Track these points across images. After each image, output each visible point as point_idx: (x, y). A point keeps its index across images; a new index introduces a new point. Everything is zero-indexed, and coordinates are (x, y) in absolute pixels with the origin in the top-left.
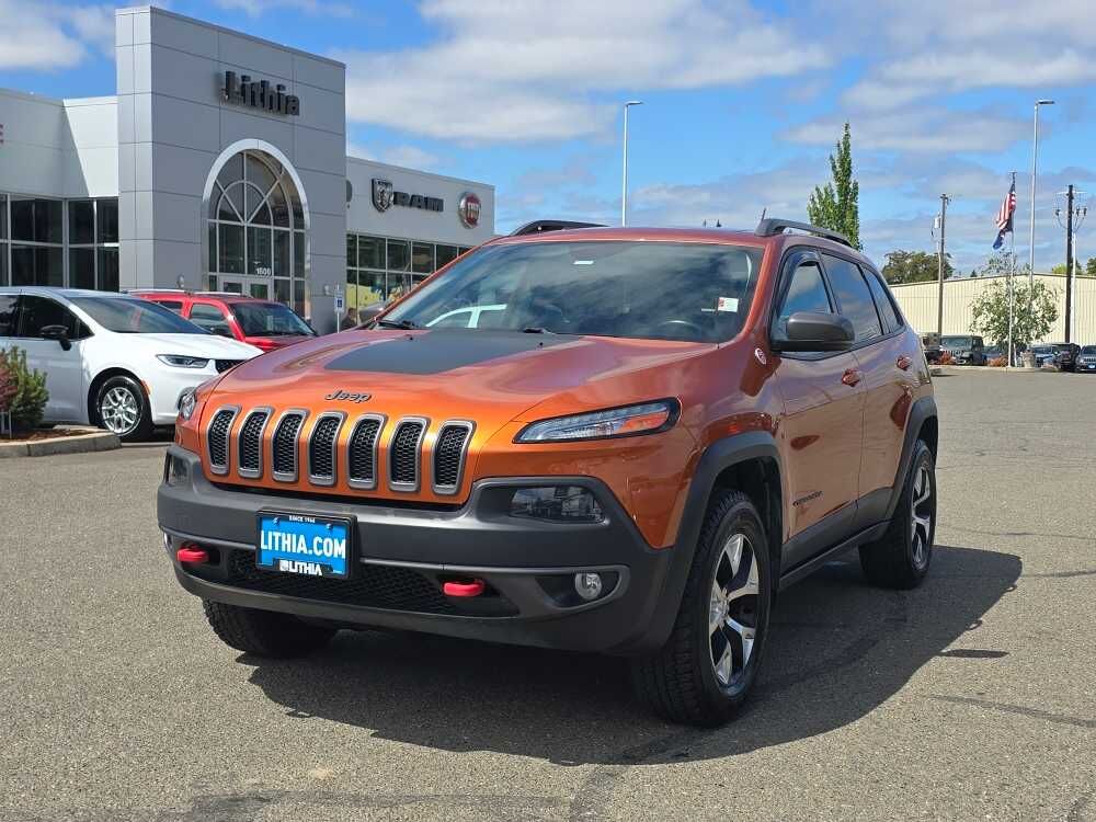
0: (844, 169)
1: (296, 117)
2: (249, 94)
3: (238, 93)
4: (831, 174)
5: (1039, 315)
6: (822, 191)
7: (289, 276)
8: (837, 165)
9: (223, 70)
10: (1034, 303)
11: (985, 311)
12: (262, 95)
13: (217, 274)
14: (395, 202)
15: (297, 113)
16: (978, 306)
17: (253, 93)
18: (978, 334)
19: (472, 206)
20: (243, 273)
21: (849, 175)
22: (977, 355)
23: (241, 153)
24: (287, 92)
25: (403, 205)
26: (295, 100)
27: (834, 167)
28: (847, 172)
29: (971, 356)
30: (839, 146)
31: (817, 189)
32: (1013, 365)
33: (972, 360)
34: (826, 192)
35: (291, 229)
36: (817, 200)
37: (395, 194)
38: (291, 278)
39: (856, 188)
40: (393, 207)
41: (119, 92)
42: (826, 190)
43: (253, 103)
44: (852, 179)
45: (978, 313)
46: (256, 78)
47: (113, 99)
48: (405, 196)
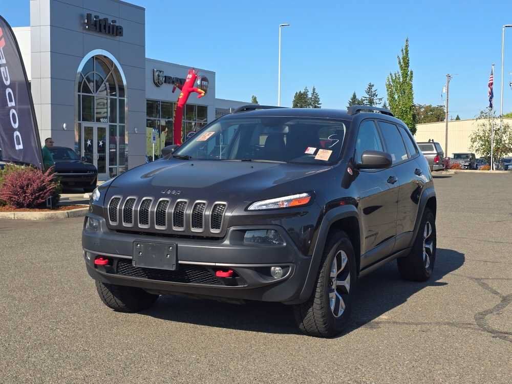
0: (405, 64)
1: (121, 37)
2: (98, 25)
3: (92, 25)
4: (399, 66)
5: (507, 142)
6: (394, 76)
7: (116, 123)
8: (402, 61)
9: (86, 13)
10: (504, 135)
11: (478, 140)
12: (105, 26)
13: (81, 122)
14: (165, 82)
15: (122, 36)
16: (474, 137)
17: (100, 25)
18: (474, 152)
19: (204, 83)
20: (94, 121)
21: (408, 67)
22: (473, 163)
23: (93, 57)
24: (117, 24)
25: (169, 83)
26: (121, 28)
27: (400, 63)
28: (407, 64)
29: (470, 164)
30: (402, 50)
31: (391, 74)
32: (493, 169)
33: (470, 167)
34: (396, 76)
35: (117, 98)
36: (390, 80)
37: (165, 77)
38: (118, 124)
39: (412, 73)
40: (164, 84)
41: (32, 24)
42: (395, 74)
43: (100, 31)
44: (410, 69)
45: (473, 141)
46: (102, 17)
47: (29, 28)
48: (170, 78)
